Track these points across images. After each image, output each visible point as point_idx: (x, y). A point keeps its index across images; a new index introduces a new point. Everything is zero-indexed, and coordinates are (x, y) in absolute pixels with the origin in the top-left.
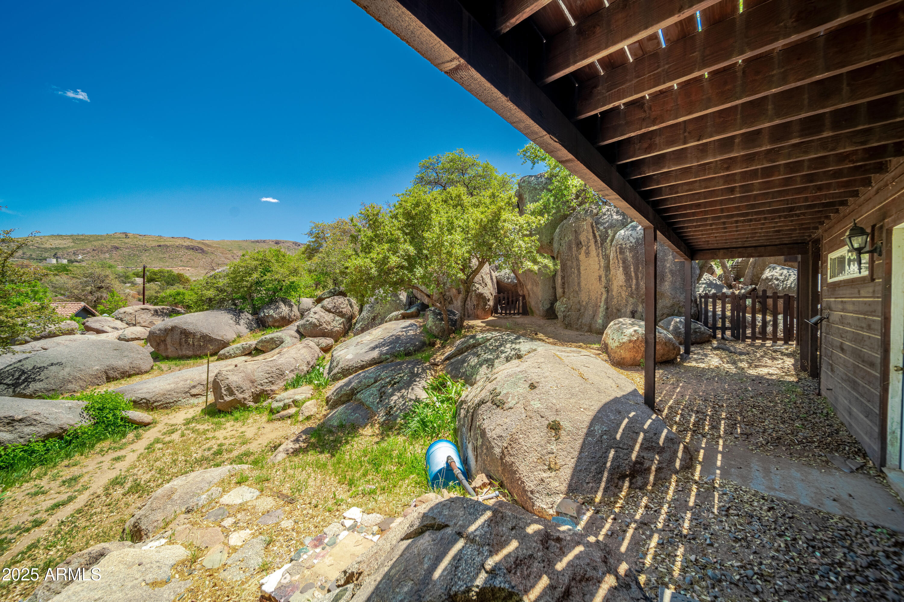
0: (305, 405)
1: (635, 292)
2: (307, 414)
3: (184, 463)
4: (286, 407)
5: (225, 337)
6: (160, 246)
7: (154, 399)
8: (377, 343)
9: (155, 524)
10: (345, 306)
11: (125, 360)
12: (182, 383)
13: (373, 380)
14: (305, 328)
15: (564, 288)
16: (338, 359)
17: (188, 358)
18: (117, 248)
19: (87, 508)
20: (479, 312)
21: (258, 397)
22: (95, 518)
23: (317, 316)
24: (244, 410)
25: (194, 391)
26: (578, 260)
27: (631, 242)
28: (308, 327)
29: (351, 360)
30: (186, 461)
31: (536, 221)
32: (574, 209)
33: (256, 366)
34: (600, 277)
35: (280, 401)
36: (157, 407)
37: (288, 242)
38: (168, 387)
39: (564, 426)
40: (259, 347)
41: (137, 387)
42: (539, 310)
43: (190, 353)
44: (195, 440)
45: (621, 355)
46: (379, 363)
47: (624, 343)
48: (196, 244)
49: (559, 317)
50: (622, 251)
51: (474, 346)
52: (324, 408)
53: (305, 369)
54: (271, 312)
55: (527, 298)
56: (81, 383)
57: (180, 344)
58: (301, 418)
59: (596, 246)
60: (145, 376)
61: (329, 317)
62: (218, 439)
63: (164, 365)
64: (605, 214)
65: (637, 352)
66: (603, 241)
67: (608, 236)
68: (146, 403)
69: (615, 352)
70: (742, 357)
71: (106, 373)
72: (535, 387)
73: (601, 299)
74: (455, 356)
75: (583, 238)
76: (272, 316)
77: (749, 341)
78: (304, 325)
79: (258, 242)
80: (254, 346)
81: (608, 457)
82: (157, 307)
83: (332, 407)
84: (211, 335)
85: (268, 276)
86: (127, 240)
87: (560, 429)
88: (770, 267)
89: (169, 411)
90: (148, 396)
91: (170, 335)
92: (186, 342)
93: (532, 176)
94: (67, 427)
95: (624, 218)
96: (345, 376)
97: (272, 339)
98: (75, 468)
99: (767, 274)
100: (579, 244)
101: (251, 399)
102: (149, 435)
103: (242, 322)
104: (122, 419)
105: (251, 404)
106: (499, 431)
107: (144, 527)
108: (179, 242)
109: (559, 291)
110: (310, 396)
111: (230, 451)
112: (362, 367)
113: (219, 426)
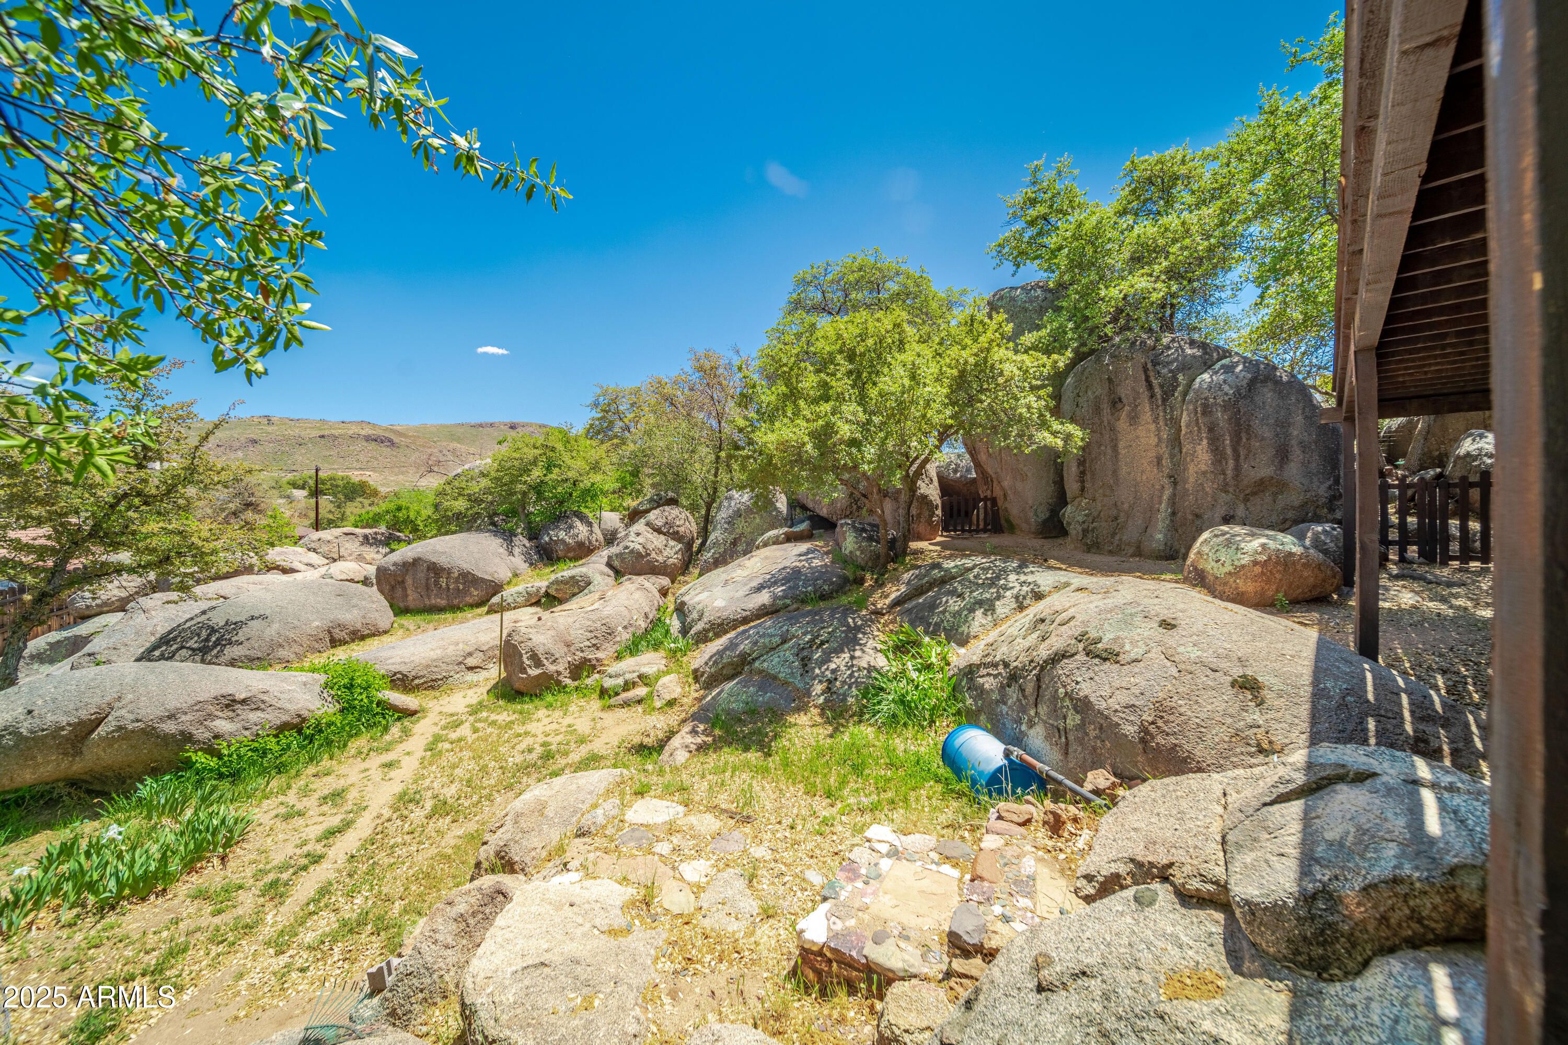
0: (660, 683)
1: (1232, 482)
2: (668, 697)
3: (500, 771)
4: (628, 686)
5: (496, 576)
6: (323, 437)
7: (413, 673)
8: (760, 581)
9: (533, 853)
10: (682, 522)
11: (355, 611)
12: (452, 648)
13: (777, 640)
14: (623, 560)
15: (1083, 482)
16: (699, 607)
17: (440, 610)
18: (255, 442)
19: (379, 836)
20: (922, 528)
21: (579, 669)
22: (398, 852)
23: (640, 539)
24: (559, 692)
25: (471, 662)
26: (1113, 429)
27: (1227, 394)
28: (628, 558)
29: (725, 608)
30: (501, 768)
31: (1049, 363)
32: (1107, 339)
33: (571, 620)
34: (1159, 460)
35: (617, 676)
36: (418, 686)
37: (530, 425)
38: (432, 655)
39: (1267, 683)
40: (552, 592)
41: (383, 654)
42: (1027, 522)
43: (443, 602)
44: (499, 736)
45: (1237, 588)
46: (772, 613)
47: (1243, 566)
48: (381, 433)
49: (1073, 532)
50: (1207, 410)
51: (943, 581)
52: (693, 688)
53: (643, 625)
54: (562, 534)
55: (1000, 503)
56: (296, 648)
57: (428, 588)
58: (658, 704)
59: (1151, 403)
60: (385, 638)
61: (659, 541)
62: (535, 736)
63: (408, 621)
64: (1169, 348)
65: (1268, 582)
66: (1167, 395)
67: (1178, 385)
68: (402, 680)
69: (1225, 584)
70: (1454, 591)
71: (330, 632)
72: (1174, 626)
73: (1161, 497)
74: (910, 599)
75: (1124, 391)
76: (563, 541)
77: (1456, 564)
78: (621, 554)
79: (481, 425)
80: (543, 590)
81: (1367, 729)
82: (367, 531)
83: (709, 685)
84: (475, 572)
85: (555, 475)
86: (270, 429)
87: (1260, 688)
88: (1471, 435)
89: (438, 694)
90: (404, 669)
91: (410, 573)
92: (437, 583)
93: (1017, 289)
94: (305, 713)
95: (1205, 353)
96: (718, 635)
97: (573, 577)
98: (329, 779)
99: (1468, 446)
100: (1116, 403)
101: (567, 673)
102: (423, 729)
103: (517, 551)
104: (379, 704)
105: (568, 681)
106: (1122, 698)
107: (517, 859)
108: (353, 430)
109: (1072, 486)
110: (662, 667)
111: (566, 754)
112: (745, 621)
113: (526, 717)
